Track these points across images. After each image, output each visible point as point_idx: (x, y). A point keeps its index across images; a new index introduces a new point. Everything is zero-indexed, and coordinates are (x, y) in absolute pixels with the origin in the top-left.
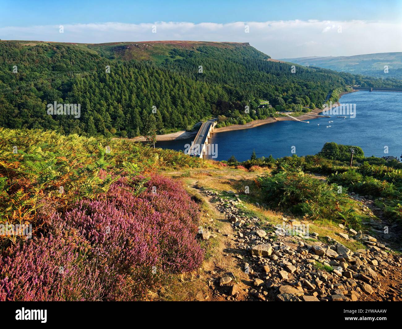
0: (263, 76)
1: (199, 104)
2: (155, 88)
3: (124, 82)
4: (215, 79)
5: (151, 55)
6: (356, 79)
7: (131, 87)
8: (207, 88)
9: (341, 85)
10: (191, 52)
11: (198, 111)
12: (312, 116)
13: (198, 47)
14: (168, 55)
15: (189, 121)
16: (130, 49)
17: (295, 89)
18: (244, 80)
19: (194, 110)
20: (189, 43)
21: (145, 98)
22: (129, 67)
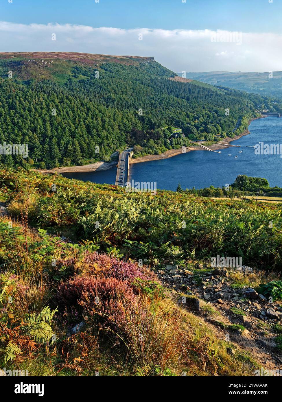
0: (173, 101)
1: (114, 133)
2: (68, 116)
3: (36, 109)
4: (125, 104)
5: (51, 74)
6: (265, 102)
7: (43, 115)
8: (120, 115)
9: (250, 111)
10: (94, 70)
11: (114, 140)
12: (223, 145)
13: (101, 64)
14: (71, 74)
15: (105, 151)
16: (26, 65)
17: (205, 116)
18: (155, 105)
19: (109, 139)
20: (90, 58)
21: (60, 127)
22: (38, 92)
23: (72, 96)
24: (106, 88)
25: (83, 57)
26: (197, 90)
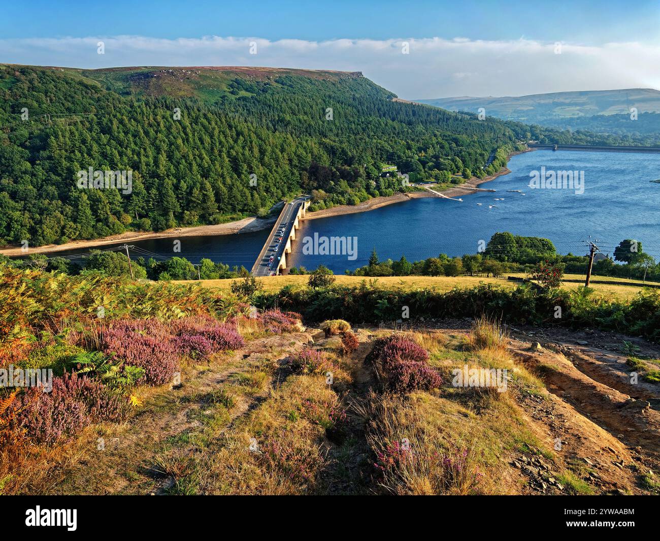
0: (386, 125)
1: (279, 170)
2: (202, 143)
3: (147, 133)
4: (306, 129)
5: (195, 89)
6: (531, 131)
7: (158, 142)
8: (293, 144)
9: (509, 141)
10: (265, 84)
11: (278, 182)
12: (466, 189)
13: (277, 77)
14: (227, 89)
15: (262, 200)
16: (158, 77)
17: (437, 147)
18: (355, 131)
19: (270, 181)
20: (262, 70)
21: (184, 161)
22: (156, 107)
24: (279, 107)
26: (425, 113)
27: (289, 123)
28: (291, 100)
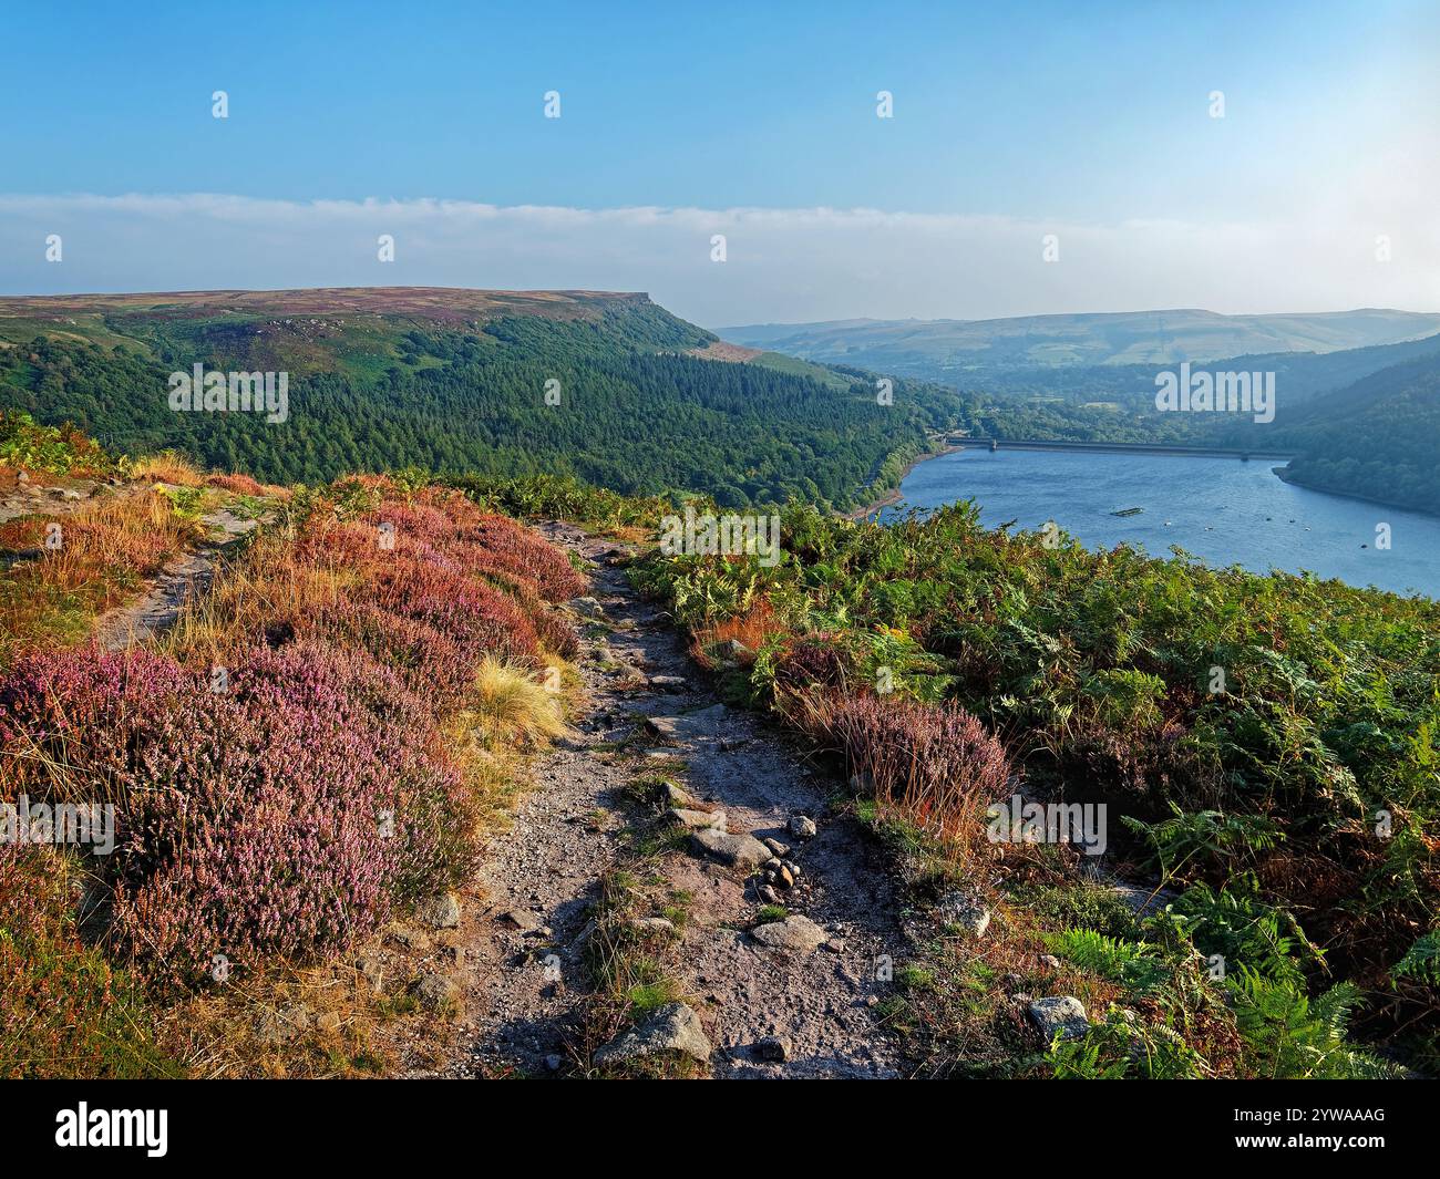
0: (691, 418)
3: (286, 462)
5: (338, 356)
6: (962, 409)
8: (530, 467)
9: (913, 435)
10: (467, 340)
13: (488, 322)
14: (398, 356)
16: (265, 335)
17: (778, 458)
18: (636, 433)
20: (456, 305)
23: (392, 422)
24: (497, 391)
25: (436, 303)
26: (765, 384)
27: (518, 423)
28: (517, 374)
